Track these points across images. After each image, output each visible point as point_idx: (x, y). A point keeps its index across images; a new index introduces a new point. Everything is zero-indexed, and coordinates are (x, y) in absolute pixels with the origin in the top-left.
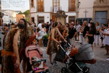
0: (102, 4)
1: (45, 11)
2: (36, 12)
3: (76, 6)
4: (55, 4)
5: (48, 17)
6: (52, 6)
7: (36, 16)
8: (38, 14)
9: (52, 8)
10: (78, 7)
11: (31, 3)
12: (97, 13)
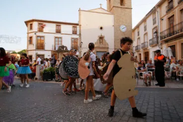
0: (101, 46)
1: (46, 49)
2: (35, 49)
3: (79, 45)
4: (57, 43)
5: (49, 56)
6: (53, 44)
7: (35, 53)
8: (37, 51)
9: (54, 46)
10: (81, 46)
11: (29, 39)
12: (98, 53)
